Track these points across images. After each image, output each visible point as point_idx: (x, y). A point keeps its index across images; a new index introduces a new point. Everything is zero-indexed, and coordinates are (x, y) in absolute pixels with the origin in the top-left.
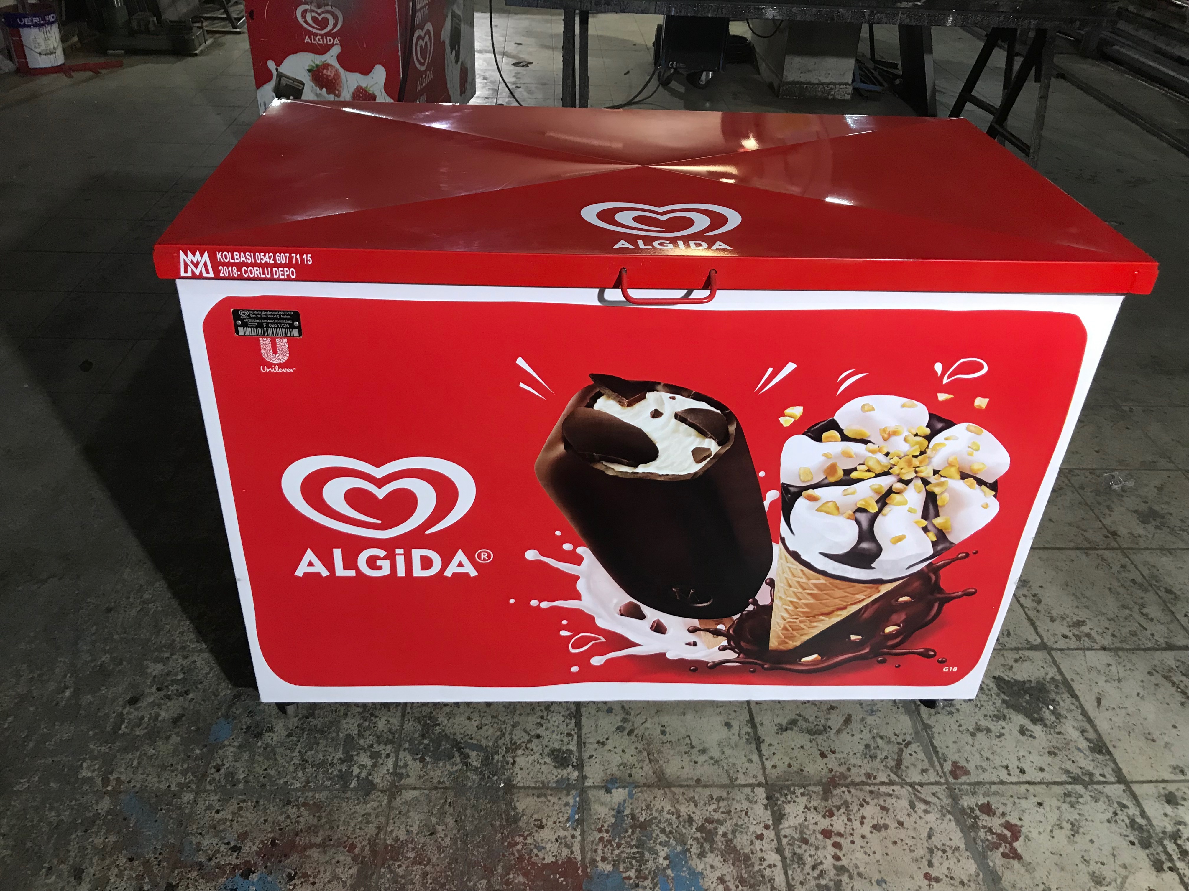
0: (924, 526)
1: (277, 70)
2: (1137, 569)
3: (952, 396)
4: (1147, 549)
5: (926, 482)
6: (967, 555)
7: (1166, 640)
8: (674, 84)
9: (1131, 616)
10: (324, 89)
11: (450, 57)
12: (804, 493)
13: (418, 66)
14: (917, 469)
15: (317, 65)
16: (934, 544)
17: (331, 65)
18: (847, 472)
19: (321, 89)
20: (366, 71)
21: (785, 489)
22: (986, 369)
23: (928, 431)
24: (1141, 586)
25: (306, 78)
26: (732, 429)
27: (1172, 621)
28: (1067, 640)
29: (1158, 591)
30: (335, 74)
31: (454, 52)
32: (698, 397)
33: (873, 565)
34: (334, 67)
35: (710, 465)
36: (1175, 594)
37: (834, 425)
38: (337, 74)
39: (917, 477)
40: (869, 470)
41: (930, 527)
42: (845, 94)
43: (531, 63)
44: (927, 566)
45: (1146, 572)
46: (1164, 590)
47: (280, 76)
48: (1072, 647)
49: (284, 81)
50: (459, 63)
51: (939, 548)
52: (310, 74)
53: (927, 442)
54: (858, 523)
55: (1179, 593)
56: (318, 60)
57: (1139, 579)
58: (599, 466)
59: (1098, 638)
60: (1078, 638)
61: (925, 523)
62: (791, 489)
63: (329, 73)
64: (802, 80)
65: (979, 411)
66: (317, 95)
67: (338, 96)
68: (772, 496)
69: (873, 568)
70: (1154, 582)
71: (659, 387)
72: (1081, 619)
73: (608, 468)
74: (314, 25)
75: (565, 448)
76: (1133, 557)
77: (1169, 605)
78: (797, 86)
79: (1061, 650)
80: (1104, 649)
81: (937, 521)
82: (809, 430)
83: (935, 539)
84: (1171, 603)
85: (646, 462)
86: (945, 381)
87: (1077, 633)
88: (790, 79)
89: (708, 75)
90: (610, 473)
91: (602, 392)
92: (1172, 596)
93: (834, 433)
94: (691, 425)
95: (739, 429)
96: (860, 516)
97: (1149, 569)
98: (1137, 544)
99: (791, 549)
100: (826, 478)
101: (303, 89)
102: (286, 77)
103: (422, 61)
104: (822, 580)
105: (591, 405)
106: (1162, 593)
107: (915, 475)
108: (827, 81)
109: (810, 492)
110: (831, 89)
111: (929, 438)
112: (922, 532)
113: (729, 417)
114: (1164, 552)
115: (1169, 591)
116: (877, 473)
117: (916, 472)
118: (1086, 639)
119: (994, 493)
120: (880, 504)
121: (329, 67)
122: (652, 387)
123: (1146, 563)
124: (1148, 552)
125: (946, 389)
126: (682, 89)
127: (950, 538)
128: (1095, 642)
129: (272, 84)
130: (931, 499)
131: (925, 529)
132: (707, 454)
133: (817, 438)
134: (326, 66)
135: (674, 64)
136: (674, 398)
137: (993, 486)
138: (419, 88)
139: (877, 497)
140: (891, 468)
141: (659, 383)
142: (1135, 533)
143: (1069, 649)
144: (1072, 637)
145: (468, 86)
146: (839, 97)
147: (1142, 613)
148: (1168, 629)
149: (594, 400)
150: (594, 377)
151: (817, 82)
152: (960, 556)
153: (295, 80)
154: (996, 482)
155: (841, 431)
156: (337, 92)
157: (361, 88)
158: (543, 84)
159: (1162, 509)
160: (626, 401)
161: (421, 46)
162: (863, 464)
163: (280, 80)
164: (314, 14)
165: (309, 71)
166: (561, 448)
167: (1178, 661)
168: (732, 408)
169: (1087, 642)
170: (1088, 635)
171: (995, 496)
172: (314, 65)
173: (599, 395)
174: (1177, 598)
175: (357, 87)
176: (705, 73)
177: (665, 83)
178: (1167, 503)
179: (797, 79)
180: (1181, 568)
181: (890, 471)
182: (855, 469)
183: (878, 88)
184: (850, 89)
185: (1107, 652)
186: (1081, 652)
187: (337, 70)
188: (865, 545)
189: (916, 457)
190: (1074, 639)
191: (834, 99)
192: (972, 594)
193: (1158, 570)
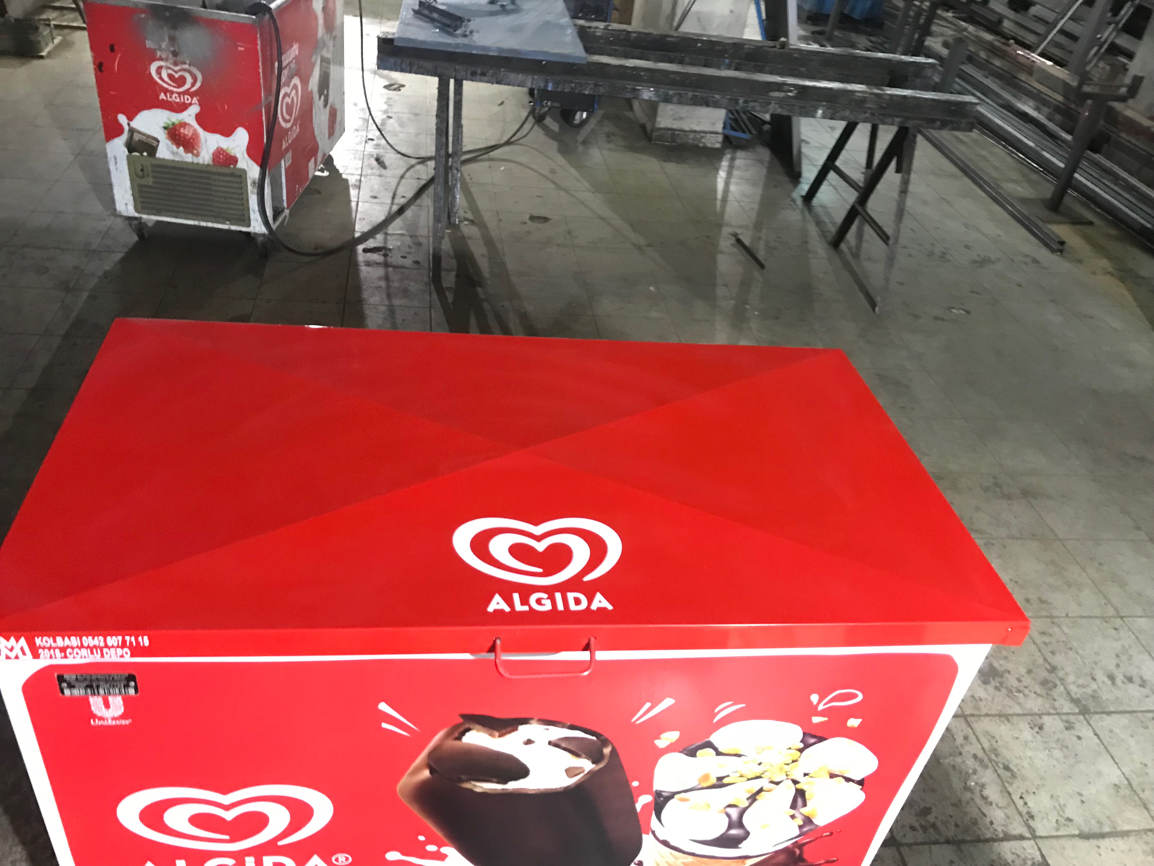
0: (792, 814)
1: (129, 124)
2: (979, 741)
3: (826, 719)
4: (987, 715)
5: (795, 782)
6: (832, 834)
7: (1003, 828)
8: (548, 121)
9: (972, 799)
10: (181, 148)
11: (318, 103)
12: (677, 796)
13: (283, 124)
14: (788, 773)
15: (173, 124)
16: (800, 827)
17: (189, 124)
18: (720, 779)
19: (178, 148)
20: (228, 133)
21: (658, 794)
22: (860, 697)
23: (801, 745)
24: (982, 761)
25: (162, 136)
26: (607, 751)
27: (1008, 805)
28: (914, 833)
29: (997, 768)
30: (193, 134)
31: (323, 98)
32: (572, 727)
33: (739, 846)
34: (192, 126)
35: (583, 780)
36: (1012, 771)
37: (709, 745)
38: (196, 135)
39: (787, 779)
40: (741, 776)
41: (797, 815)
42: (715, 142)
43: (403, 86)
44: (794, 843)
45: (986, 745)
46: (1002, 766)
47: (132, 131)
48: (919, 841)
49: (136, 137)
50: (328, 107)
51: (805, 829)
52: (166, 131)
53: (799, 753)
54: (728, 815)
55: (1015, 769)
56: (176, 118)
57: (980, 754)
58: (467, 785)
59: (942, 828)
60: (925, 829)
61: (792, 812)
62: (664, 794)
63: (186, 132)
64: (675, 126)
65: (853, 729)
66: (173, 153)
67: (197, 155)
68: (644, 800)
69: (739, 848)
70: (993, 756)
71: (532, 722)
72: (928, 806)
73: (475, 786)
74: (170, 82)
75: (431, 773)
76: (975, 725)
77: (1006, 785)
78: (670, 132)
79: (909, 845)
80: (948, 842)
81: (805, 811)
82: (684, 749)
83: (801, 823)
84: (1008, 782)
85: (516, 778)
86: (821, 707)
87: (924, 823)
88: (662, 125)
89: (582, 115)
90: (478, 790)
91: (471, 727)
92: (1009, 774)
93: (710, 751)
94: (565, 749)
95: (614, 752)
96: (730, 810)
97: (989, 741)
98: (978, 709)
99: (661, 838)
100: (699, 784)
101: (158, 146)
102: (139, 132)
103: (288, 117)
104: (690, 859)
105: (459, 738)
106: (1001, 771)
107: (786, 777)
108: (698, 129)
109: (683, 795)
110: (702, 137)
111: (801, 751)
112: (790, 819)
113: (605, 742)
114: (1002, 719)
115: (1007, 768)
116: (749, 777)
117: (787, 775)
118: (931, 830)
119: (861, 787)
120: (750, 801)
121: (187, 127)
122: (525, 721)
123: (987, 733)
124: (988, 718)
125: (822, 714)
126: (555, 127)
127: (816, 821)
128: (940, 834)
129: (125, 137)
130: (800, 794)
131: (793, 817)
132: (580, 771)
133: (692, 753)
134: (184, 125)
135: (549, 103)
136: (547, 729)
137: (861, 783)
138: (284, 147)
139: (749, 795)
140: (763, 773)
141: (532, 719)
142: (977, 696)
143: (916, 844)
144: (919, 828)
145: (337, 127)
146: (709, 145)
147: (982, 796)
148: (1005, 814)
149: (463, 733)
150: (463, 716)
151: (687, 129)
152: (825, 834)
153: (149, 136)
154: (863, 780)
155: (715, 749)
156: (195, 152)
157: (222, 149)
158: (416, 115)
159: (1001, 665)
160: (497, 734)
161: (287, 104)
162: (737, 772)
163: (132, 135)
164: (170, 72)
165: (165, 128)
166: (426, 773)
167: (1013, 853)
168: (606, 735)
169: (932, 835)
170: (934, 825)
171: (861, 789)
172: (170, 123)
173: (469, 730)
174: (1014, 776)
175: (218, 148)
176: (579, 113)
177: (539, 120)
178: (1006, 658)
179: (669, 126)
180: (1017, 738)
181: (762, 776)
182: (728, 776)
183: (747, 136)
184: (720, 138)
185: (951, 846)
186: (926, 847)
187: (195, 130)
188: (733, 832)
189: (788, 764)
190: (921, 831)
191: (705, 148)
192: (834, 861)
193: (997, 742)
